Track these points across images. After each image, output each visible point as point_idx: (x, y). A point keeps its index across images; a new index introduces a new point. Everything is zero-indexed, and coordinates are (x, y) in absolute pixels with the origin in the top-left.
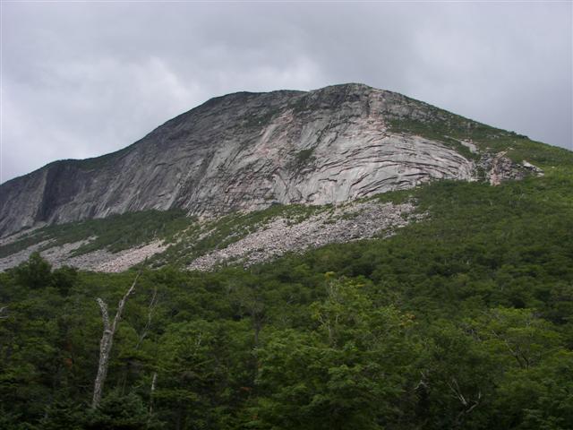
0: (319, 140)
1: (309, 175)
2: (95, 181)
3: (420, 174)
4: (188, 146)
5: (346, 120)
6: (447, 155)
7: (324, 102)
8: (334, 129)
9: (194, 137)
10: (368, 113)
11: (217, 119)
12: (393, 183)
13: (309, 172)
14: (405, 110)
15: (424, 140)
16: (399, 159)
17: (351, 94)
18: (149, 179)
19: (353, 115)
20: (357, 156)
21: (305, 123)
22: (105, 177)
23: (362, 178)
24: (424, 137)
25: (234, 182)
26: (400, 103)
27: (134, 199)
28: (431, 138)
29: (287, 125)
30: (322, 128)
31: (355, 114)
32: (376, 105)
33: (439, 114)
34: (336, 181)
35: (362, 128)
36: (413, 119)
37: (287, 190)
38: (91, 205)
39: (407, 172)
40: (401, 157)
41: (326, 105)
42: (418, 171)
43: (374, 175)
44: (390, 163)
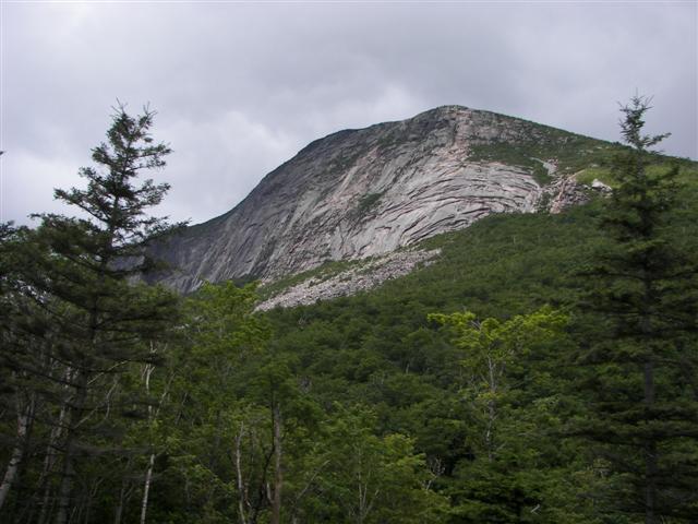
0: (395, 180)
1: (368, 224)
2: (194, 251)
3: (480, 210)
4: (279, 200)
5: (429, 152)
6: (519, 182)
7: (414, 133)
8: (414, 165)
9: (286, 190)
10: (454, 141)
11: (310, 165)
12: (449, 224)
13: (369, 220)
14: (494, 132)
15: (502, 166)
16: (464, 194)
17: (441, 119)
18: (240, 244)
19: (437, 146)
20: (422, 196)
21: (387, 161)
22: (204, 245)
23: (417, 222)
24: (503, 163)
25: (300, 239)
26: (489, 124)
27: (224, 268)
28: (510, 163)
29: (369, 165)
30: (403, 164)
31: (440, 143)
32: (463, 130)
33: (534, 131)
34: (390, 228)
35: (441, 160)
36: (501, 141)
37: (343, 243)
38: (188, 278)
39: (468, 209)
40: (467, 191)
41: (414, 136)
42: (480, 206)
43: (431, 217)
44: (453, 200)
